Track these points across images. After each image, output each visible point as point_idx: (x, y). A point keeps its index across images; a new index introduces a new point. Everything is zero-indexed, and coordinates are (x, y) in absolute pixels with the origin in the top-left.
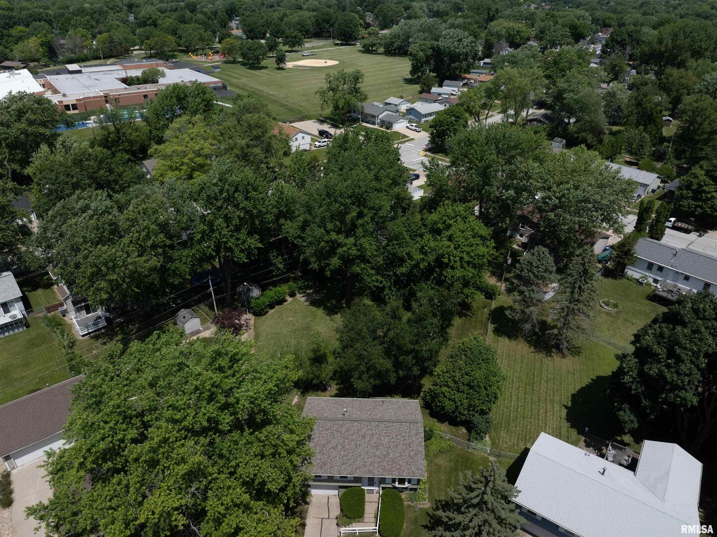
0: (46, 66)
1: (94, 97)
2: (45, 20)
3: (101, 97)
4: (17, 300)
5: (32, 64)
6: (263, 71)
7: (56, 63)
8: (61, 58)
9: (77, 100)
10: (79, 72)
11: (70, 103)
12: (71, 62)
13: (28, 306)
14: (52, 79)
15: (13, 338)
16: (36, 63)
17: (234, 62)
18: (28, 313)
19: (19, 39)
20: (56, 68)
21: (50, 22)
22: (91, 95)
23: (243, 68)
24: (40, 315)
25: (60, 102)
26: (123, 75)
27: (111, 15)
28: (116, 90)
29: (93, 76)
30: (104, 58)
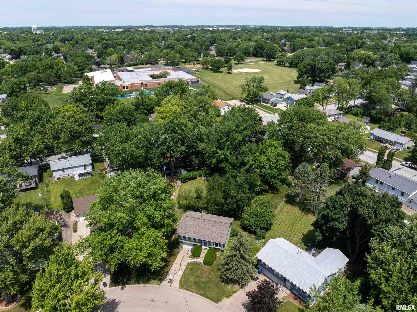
0: (119, 67)
1: (136, 84)
2: (123, 45)
3: (139, 84)
4: (89, 164)
5: (113, 66)
6: (220, 74)
7: (123, 66)
8: (126, 64)
9: (128, 85)
10: (133, 71)
11: (125, 86)
12: (130, 66)
13: (93, 168)
14: (119, 74)
15: (86, 179)
16: (115, 66)
17: (207, 69)
18: (93, 171)
19: (110, 54)
20: (123, 68)
21: (124, 46)
22: (135, 82)
23: (210, 72)
24: (97, 172)
25: (121, 85)
26: (151, 73)
27: (153, 43)
28: (147, 81)
29: (138, 73)
30: (145, 64)
